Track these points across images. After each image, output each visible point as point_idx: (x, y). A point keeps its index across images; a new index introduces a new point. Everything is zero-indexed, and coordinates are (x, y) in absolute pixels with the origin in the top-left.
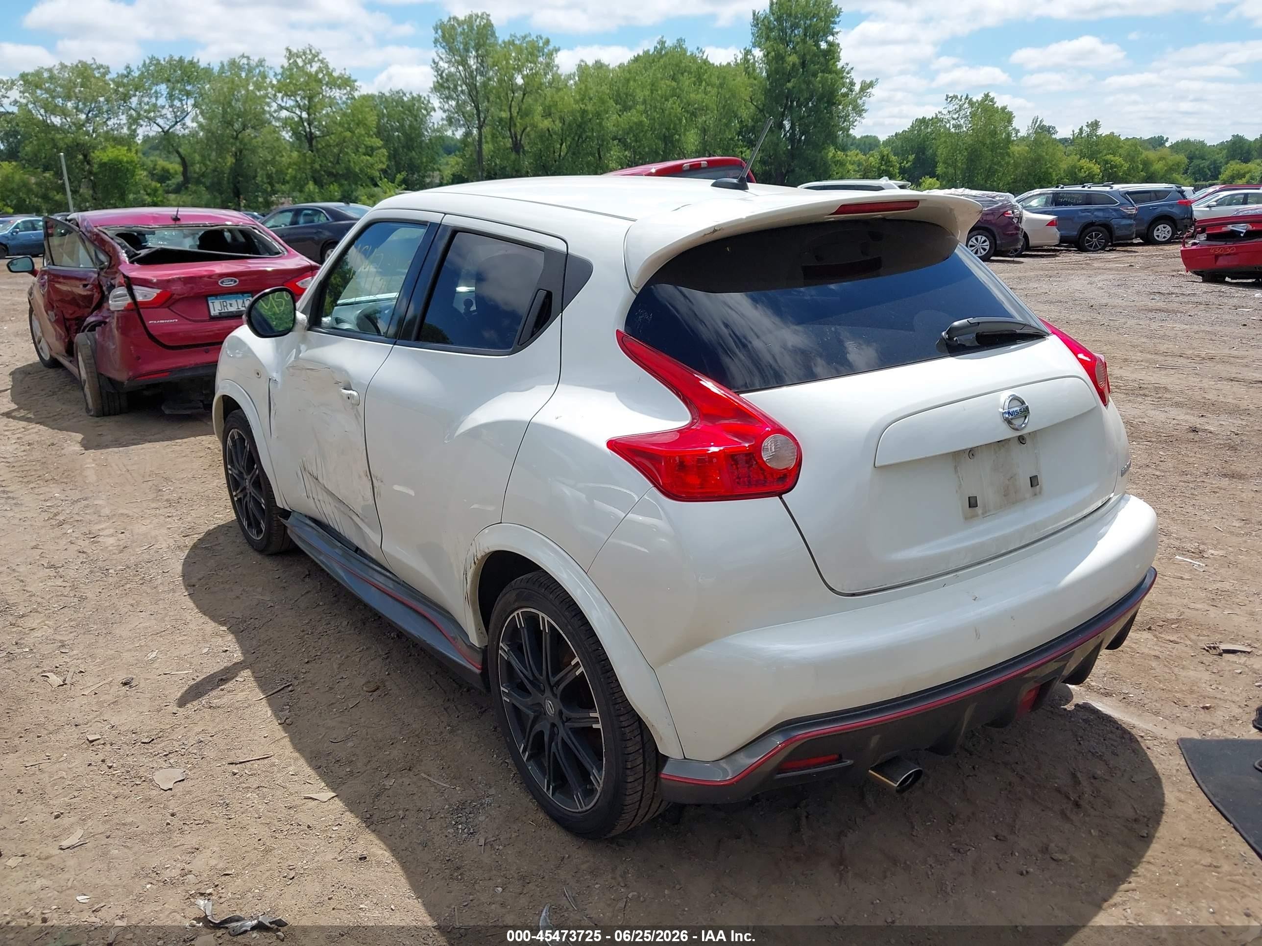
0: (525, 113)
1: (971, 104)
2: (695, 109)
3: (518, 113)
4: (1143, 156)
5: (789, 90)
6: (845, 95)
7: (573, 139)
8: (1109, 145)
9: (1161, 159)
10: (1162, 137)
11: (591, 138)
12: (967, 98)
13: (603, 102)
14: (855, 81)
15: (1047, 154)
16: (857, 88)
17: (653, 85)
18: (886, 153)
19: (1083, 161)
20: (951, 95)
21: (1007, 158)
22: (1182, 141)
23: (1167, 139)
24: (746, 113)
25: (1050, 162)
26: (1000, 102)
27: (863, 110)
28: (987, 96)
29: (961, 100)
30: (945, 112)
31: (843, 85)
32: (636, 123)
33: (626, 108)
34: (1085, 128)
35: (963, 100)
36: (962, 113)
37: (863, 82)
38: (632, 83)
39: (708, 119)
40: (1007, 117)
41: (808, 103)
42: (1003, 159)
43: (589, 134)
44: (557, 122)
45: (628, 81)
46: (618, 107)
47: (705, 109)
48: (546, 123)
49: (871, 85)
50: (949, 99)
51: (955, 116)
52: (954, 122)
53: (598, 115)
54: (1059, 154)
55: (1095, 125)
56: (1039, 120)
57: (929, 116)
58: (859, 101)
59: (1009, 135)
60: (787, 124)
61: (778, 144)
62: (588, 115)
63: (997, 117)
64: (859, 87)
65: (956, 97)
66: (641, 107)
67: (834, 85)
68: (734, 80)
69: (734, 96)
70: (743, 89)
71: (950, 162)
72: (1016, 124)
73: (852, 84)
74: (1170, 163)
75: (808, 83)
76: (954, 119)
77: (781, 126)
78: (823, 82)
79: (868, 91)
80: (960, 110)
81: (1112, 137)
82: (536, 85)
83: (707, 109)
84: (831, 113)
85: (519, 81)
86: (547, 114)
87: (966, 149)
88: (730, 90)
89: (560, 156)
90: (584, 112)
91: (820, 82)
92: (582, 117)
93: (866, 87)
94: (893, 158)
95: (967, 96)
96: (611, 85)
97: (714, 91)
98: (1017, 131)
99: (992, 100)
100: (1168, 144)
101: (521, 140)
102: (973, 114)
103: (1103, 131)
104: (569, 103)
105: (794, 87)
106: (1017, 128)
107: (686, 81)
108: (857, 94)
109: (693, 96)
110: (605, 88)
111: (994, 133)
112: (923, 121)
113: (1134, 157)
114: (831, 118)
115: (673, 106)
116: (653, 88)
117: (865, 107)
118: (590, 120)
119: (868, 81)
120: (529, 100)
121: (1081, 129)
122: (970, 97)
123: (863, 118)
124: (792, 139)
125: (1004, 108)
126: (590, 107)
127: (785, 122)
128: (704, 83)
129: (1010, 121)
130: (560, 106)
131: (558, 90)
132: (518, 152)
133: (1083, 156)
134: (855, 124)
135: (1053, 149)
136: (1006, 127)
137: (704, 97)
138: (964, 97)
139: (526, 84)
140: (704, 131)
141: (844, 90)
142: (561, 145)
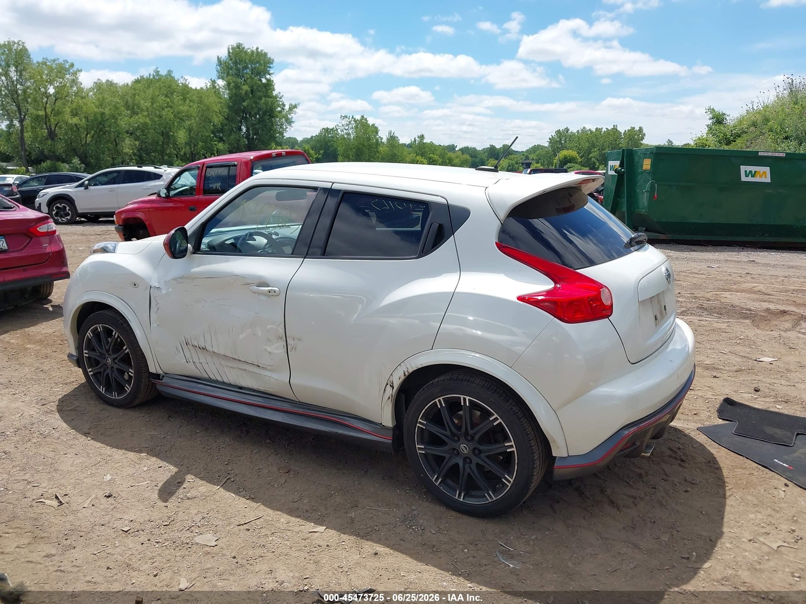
0: (58, 113)
1: (355, 121)
2: (183, 116)
3: (51, 112)
4: (448, 155)
5: (244, 107)
6: (280, 112)
7: (96, 132)
8: (430, 148)
9: (457, 157)
10: (453, 145)
11: (109, 132)
12: (353, 118)
13: (117, 108)
14: (285, 103)
15: (399, 153)
16: (287, 108)
17: (153, 99)
18: (307, 148)
19: (418, 157)
20: (343, 115)
21: (377, 154)
22: (465, 147)
23: (456, 146)
24: (217, 120)
25: (401, 157)
26: (371, 121)
27: (292, 121)
28: (363, 117)
29: (349, 119)
30: (340, 125)
31: (279, 106)
32: (142, 123)
33: (134, 113)
34: (417, 138)
35: (350, 119)
36: (350, 126)
37: (291, 104)
38: (137, 97)
39: (193, 122)
40: (376, 130)
41: (256, 116)
42: (376, 155)
43: (107, 129)
44: (84, 120)
45: (134, 95)
46: (129, 112)
47: (189, 117)
48: (75, 120)
49: (295, 106)
50: (342, 118)
51: (347, 128)
52: (346, 131)
53: (114, 117)
54: (405, 153)
55: (422, 137)
56: (392, 133)
57: (331, 127)
58: (289, 116)
59: (377, 140)
60: (244, 129)
61: (239, 140)
62: (105, 116)
63: (369, 130)
64: (288, 107)
65: (346, 117)
66: (145, 113)
67: (273, 105)
68: (208, 99)
69: (208, 109)
70: (214, 105)
71: (345, 155)
72: (380, 134)
73: (284, 105)
74: (462, 160)
75: (256, 103)
76: (346, 129)
77: (240, 129)
78: (266, 103)
79: (294, 110)
80: (349, 125)
81: (431, 144)
82: (65, 94)
83: (191, 116)
84: (272, 122)
85: (51, 91)
86: (74, 114)
87: (354, 148)
88: (205, 105)
89: (86, 142)
90: (103, 114)
91: (264, 103)
92: (102, 117)
93: (293, 107)
94: (312, 152)
95: (353, 116)
96: (122, 97)
97: (195, 106)
98: (382, 139)
99: (366, 119)
100: (457, 149)
101: (55, 131)
102: (356, 127)
103: (427, 140)
104: (92, 108)
105: (247, 106)
106: (381, 137)
107: (176, 98)
108: (287, 111)
109: (181, 107)
110: (117, 99)
111: (369, 139)
112: (327, 130)
113: (444, 156)
114: (272, 125)
115: (167, 114)
116: (153, 101)
117: (293, 120)
118: (108, 120)
119: (294, 104)
120: (59, 103)
121: (415, 139)
122: (354, 117)
123: (292, 127)
124: (248, 137)
125: (373, 125)
126: (107, 111)
127: (243, 127)
128: (188, 100)
129: (377, 132)
130: (85, 109)
131: (83, 98)
132: (53, 139)
133: (417, 155)
134: (287, 130)
135: (402, 150)
136: (375, 136)
137: (188, 109)
138: (351, 117)
139: (57, 93)
140: (190, 130)
141: (279, 109)
142: (87, 135)
